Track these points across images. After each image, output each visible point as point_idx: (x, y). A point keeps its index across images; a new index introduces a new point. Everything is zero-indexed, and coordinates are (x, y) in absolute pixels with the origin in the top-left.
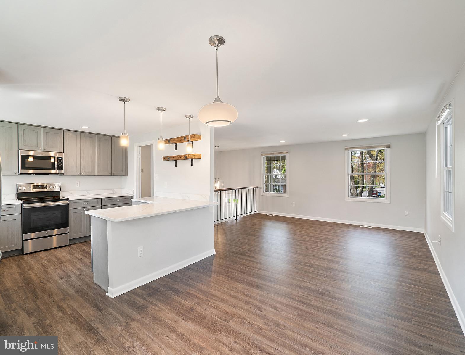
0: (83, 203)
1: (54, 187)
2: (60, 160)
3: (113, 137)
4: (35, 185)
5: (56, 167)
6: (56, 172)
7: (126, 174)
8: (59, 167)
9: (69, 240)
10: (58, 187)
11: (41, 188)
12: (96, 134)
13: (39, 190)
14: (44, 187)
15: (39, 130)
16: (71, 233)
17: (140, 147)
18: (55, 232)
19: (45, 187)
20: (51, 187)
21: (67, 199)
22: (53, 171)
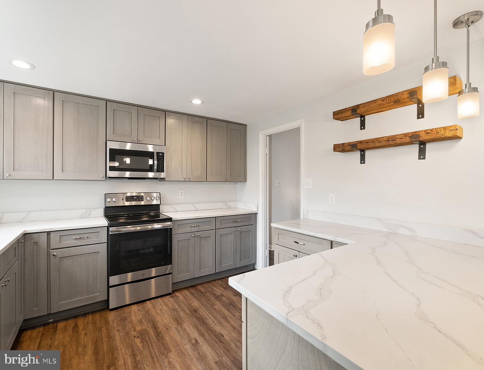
0: (191, 225)
1: (153, 198)
2: (161, 157)
3: (228, 122)
4: (129, 195)
5: (155, 168)
6: (155, 175)
7: (245, 180)
8: (160, 168)
9: (173, 284)
10: (157, 198)
11: (135, 200)
12: (207, 119)
13: (134, 203)
14: (139, 198)
15: (134, 111)
16: (175, 273)
17: (268, 137)
18: (153, 272)
19: (141, 199)
20: (148, 199)
21: (170, 219)
22: (151, 175)
